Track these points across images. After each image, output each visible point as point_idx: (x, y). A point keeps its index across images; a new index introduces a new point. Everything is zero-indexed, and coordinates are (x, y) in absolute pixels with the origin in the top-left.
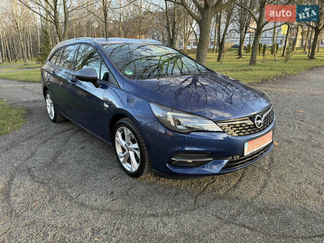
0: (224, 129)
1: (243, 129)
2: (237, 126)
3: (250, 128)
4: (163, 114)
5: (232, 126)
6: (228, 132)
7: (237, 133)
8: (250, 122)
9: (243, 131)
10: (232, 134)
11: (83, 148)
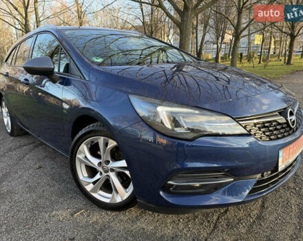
0: (250, 130)
1: (275, 130)
2: (266, 125)
3: (282, 128)
4: (149, 111)
5: (259, 126)
6: (255, 134)
7: (267, 136)
8: (281, 119)
9: (275, 132)
10: (261, 138)
11: (40, 167)
